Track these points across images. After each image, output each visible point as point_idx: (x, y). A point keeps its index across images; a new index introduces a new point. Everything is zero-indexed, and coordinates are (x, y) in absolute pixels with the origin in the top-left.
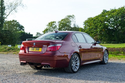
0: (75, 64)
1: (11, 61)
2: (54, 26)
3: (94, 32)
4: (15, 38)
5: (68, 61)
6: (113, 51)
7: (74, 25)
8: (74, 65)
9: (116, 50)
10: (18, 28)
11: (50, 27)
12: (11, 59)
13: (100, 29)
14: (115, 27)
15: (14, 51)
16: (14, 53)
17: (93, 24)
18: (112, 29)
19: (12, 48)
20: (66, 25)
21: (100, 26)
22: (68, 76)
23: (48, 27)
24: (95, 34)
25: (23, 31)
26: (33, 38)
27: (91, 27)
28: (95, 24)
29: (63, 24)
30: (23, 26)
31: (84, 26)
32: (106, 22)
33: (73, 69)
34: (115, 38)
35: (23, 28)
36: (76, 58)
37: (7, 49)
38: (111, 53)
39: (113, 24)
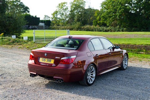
0: (91, 75)
1: (18, 61)
2: (64, 8)
3: (112, 16)
4: (19, 27)
5: (84, 72)
6: (133, 49)
7: (89, 7)
8: (90, 77)
9: (137, 48)
10: (22, 10)
11: (60, 9)
12: (17, 58)
13: (120, 13)
14: (138, 10)
15: (20, 44)
16: (20, 46)
17: (112, 7)
18: (134, 13)
19: (17, 41)
20: (79, 7)
21: (120, 9)
22: (82, 91)
23: (58, 9)
24: (113, 18)
25: (28, 13)
26: (41, 22)
27: (109, 11)
28: (114, 6)
29: (75, 5)
30: (28, 7)
31: (101, 8)
32: (127, 5)
33: (88, 81)
34: (137, 24)
35: (28, 10)
36: (92, 69)
37: (10, 41)
38: (131, 51)
39: (135, 7)
